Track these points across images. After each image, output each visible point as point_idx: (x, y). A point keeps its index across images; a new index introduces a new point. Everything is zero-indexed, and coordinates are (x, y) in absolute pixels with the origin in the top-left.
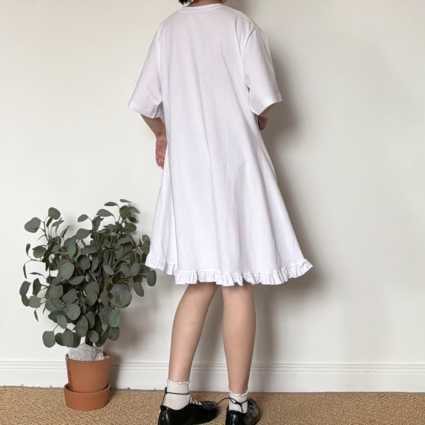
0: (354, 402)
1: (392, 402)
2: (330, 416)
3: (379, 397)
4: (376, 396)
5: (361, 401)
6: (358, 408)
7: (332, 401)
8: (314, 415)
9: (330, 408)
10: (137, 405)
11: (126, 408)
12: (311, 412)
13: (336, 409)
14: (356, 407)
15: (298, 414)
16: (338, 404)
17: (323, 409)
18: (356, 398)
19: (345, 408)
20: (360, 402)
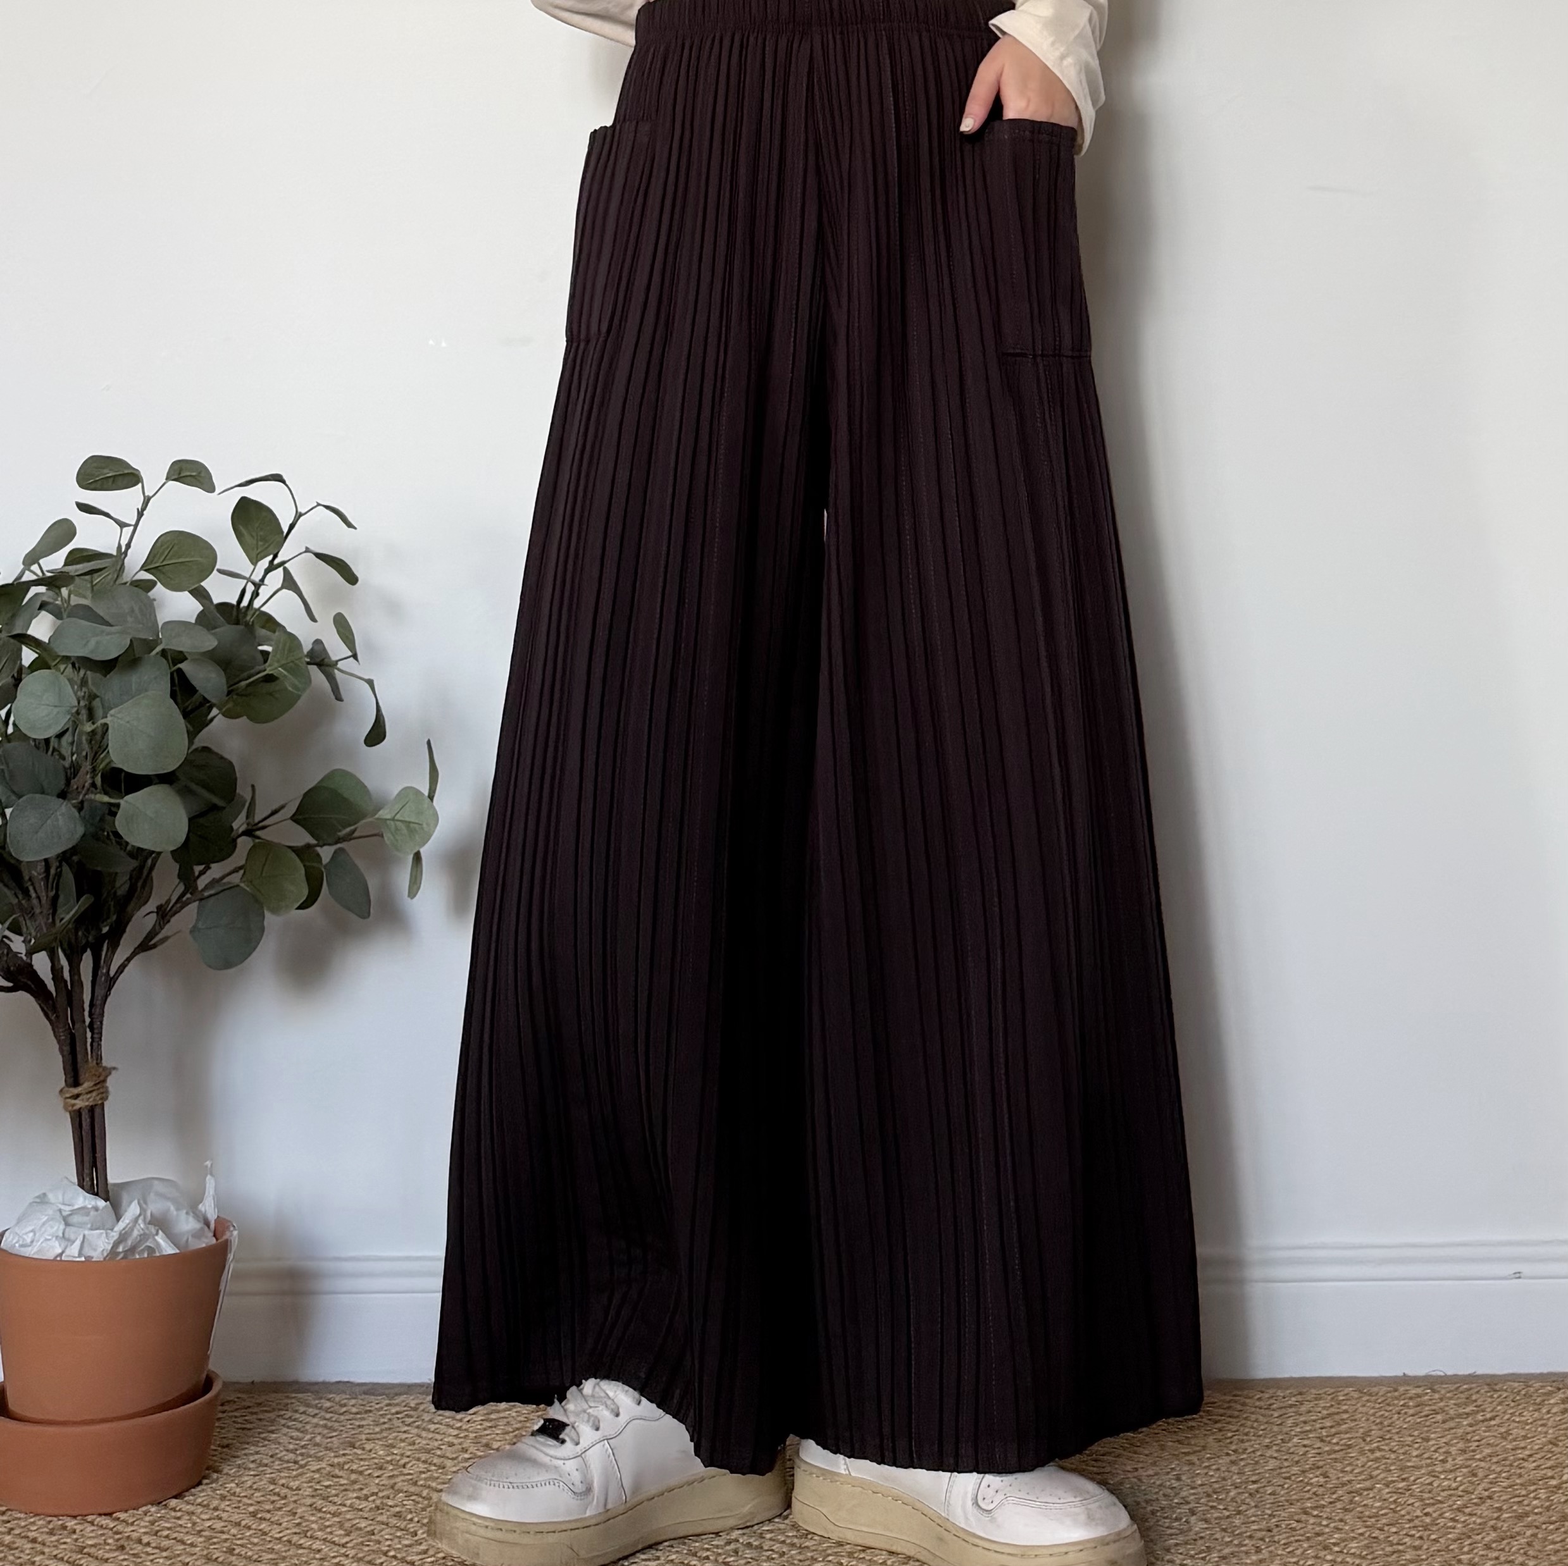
0: (1444, 1422)
2: (1340, 1492)
4: (1545, 1394)
5: (1480, 1418)
6: (1473, 1451)
8: (1255, 1486)
11: (301, 1474)
13: (1363, 1459)
14: (1461, 1445)
15: (1176, 1484)
16: (1367, 1433)
17: (1297, 1459)
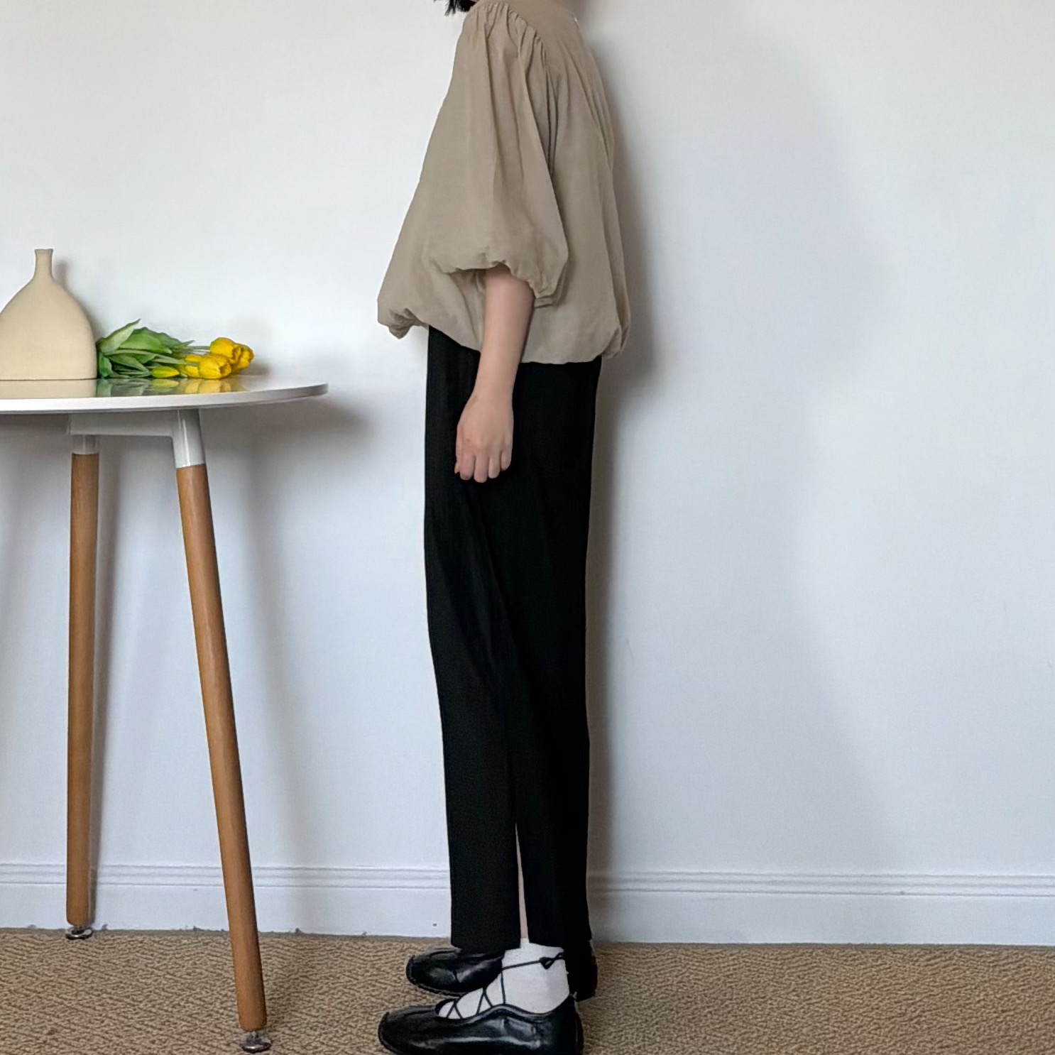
1: (961, 971)
3: (928, 957)
7: (810, 966)
9: (802, 984)
12: (756, 993)
18: (871, 959)
19: (841, 985)
20: (881, 970)
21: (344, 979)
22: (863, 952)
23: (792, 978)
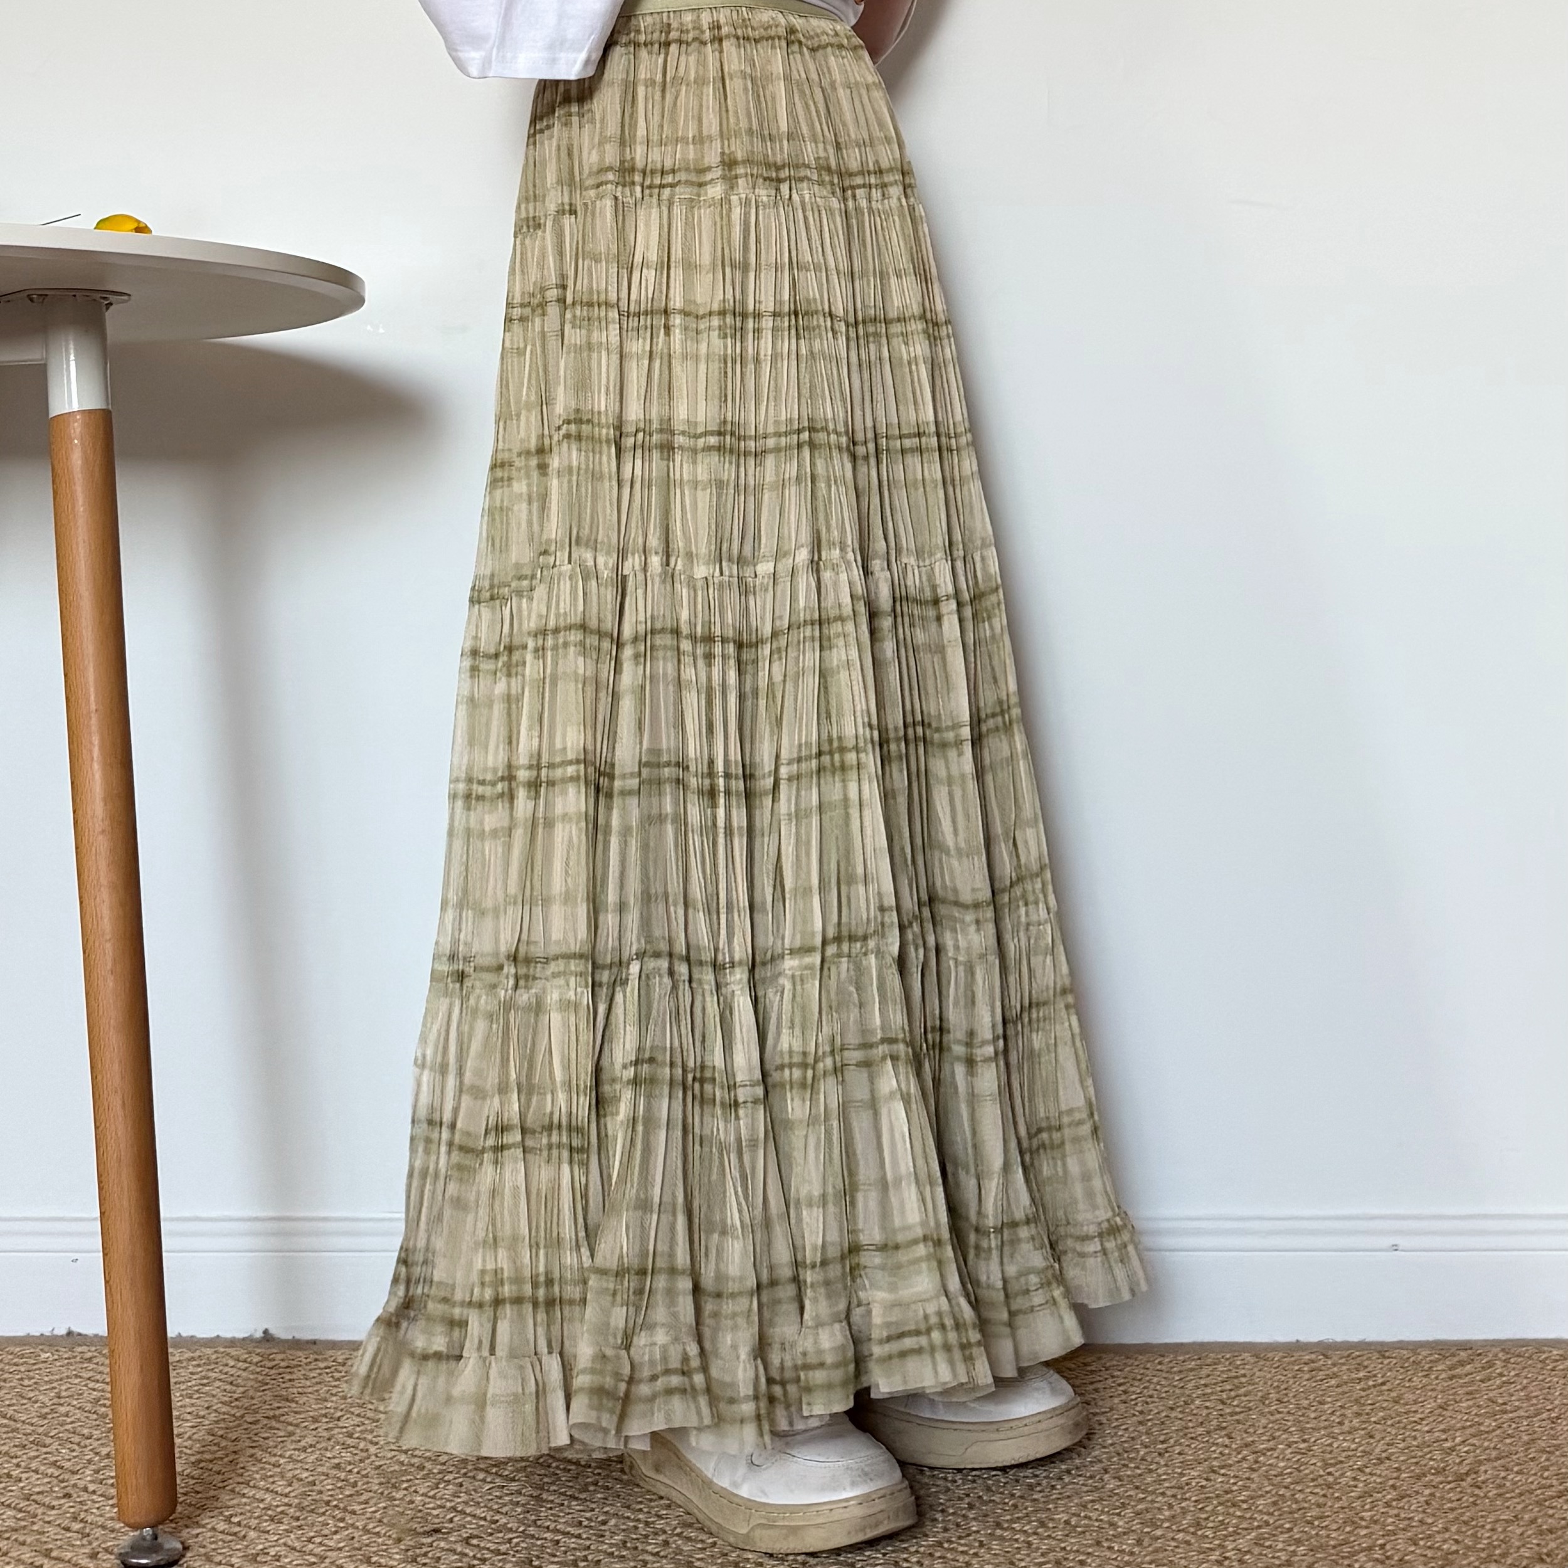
0: (1338, 1386)
1: (1519, 1387)
2: (1245, 1453)
3: (1448, 1363)
6: (1368, 1414)
7: (1236, 1381)
9: (1232, 1414)
10: (296, 1413)
12: (1147, 1433)
14: (1355, 1409)
16: (1265, 1397)
17: (1200, 1420)
18: (1344, 1368)
19: (1303, 1415)
20: (1369, 1388)
21: (348, 1422)
22: (1326, 1357)
23: (1208, 1404)
